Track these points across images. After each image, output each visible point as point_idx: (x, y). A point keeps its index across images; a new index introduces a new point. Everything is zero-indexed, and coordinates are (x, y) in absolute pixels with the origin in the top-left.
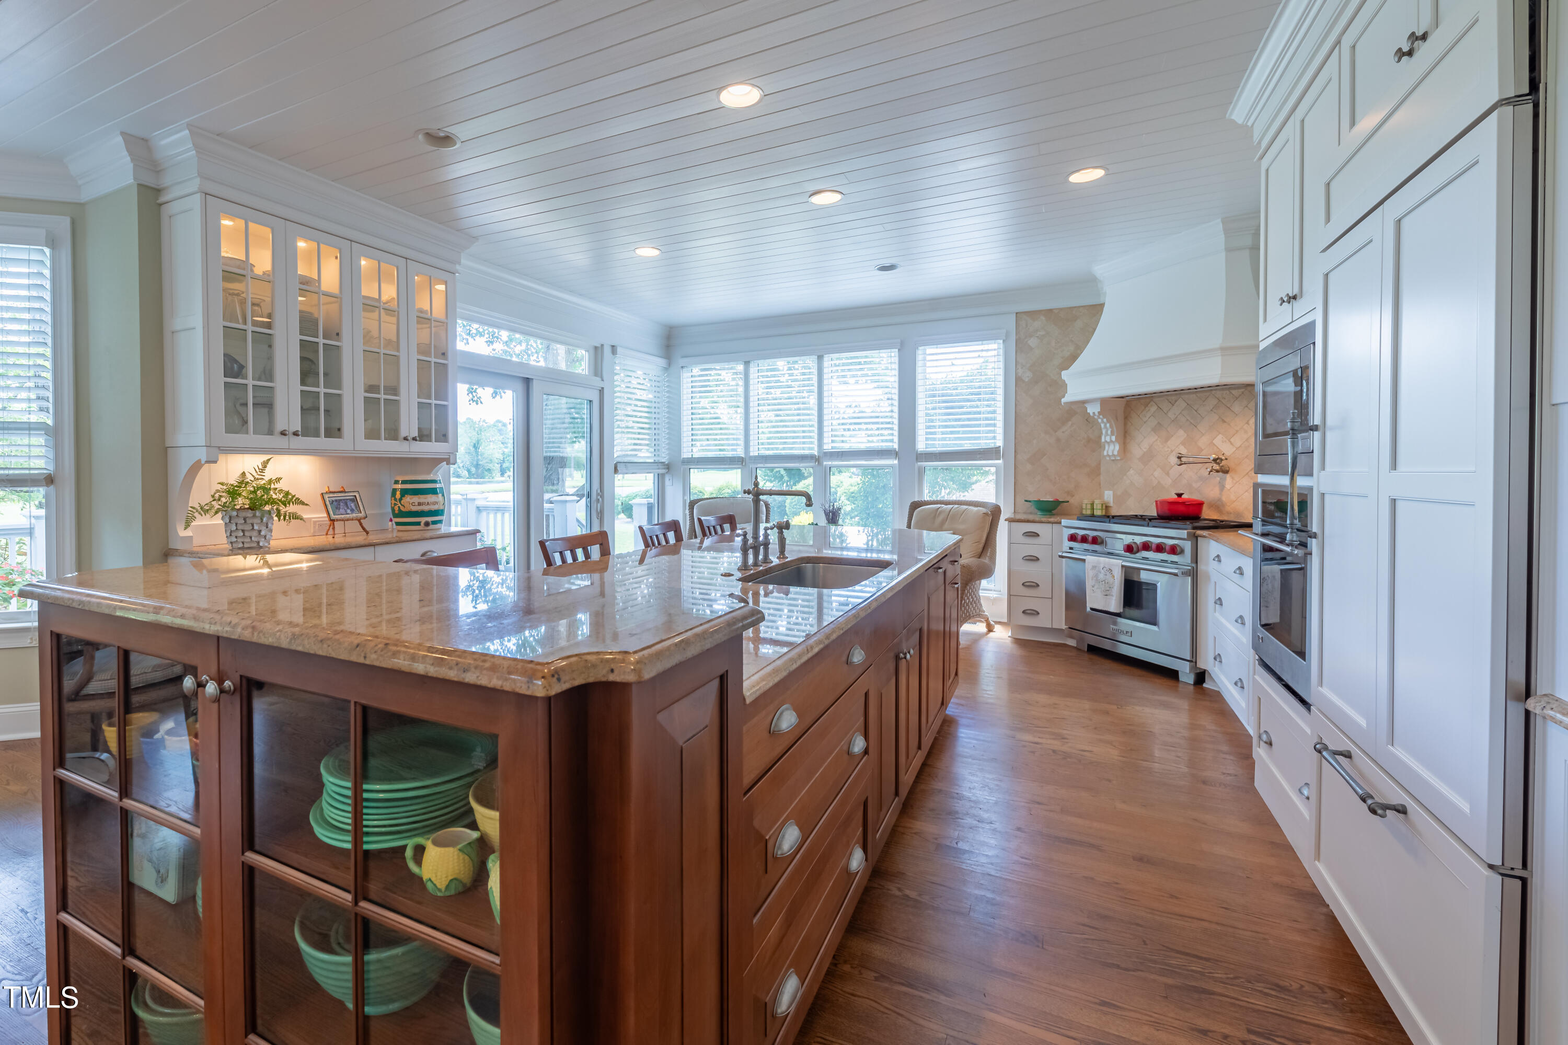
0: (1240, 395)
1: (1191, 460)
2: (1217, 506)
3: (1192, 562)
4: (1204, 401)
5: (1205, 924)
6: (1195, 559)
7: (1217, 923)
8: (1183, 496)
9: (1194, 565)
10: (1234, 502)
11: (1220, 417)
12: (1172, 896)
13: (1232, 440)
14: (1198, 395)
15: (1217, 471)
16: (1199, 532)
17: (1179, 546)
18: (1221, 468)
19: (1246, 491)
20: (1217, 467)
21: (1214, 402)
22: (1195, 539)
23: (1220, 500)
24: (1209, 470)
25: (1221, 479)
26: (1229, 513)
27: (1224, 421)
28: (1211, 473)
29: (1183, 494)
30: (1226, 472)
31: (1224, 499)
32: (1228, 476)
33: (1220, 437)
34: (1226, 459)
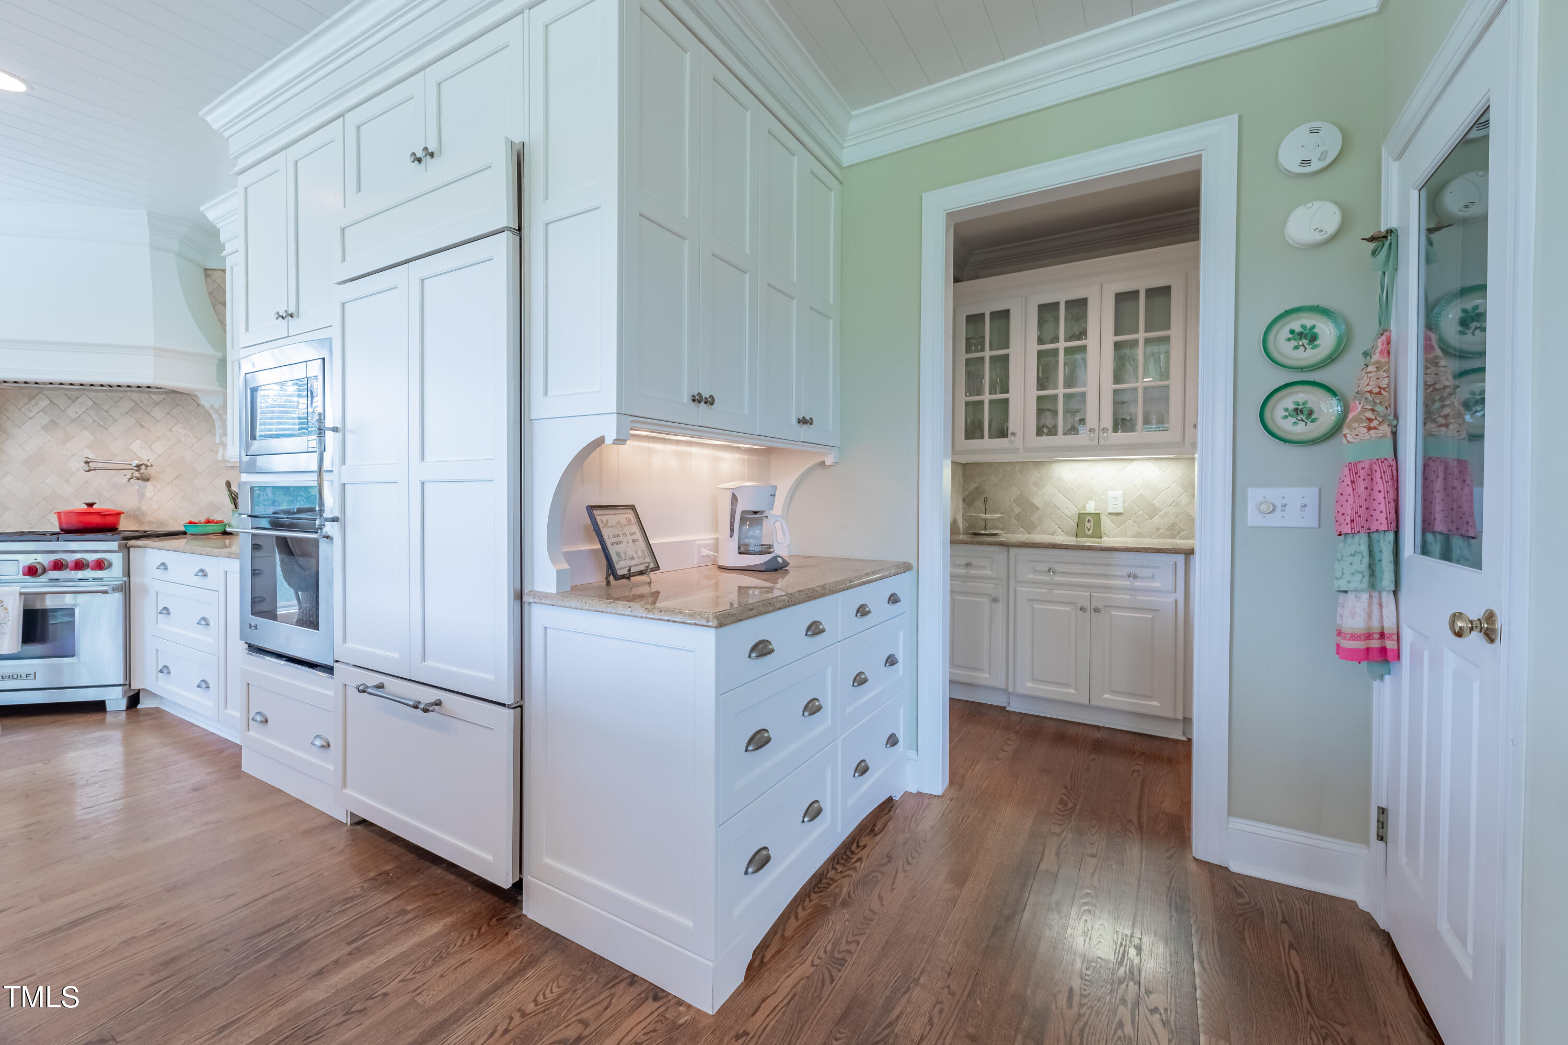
0: (161, 402)
1: (101, 465)
2: (137, 516)
3: (124, 576)
4: (116, 403)
5: (270, 897)
6: (128, 572)
7: (279, 890)
8: (95, 506)
9: (126, 579)
10: (157, 510)
11: (137, 422)
12: (228, 896)
13: (153, 446)
14: (109, 394)
15: (138, 479)
16: (131, 543)
17: (106, 559)
18: (141, 476)
19: (171, 499)
20: (137, 474)
21: (131, 404)
22: (126, 551)
23: (139, 509)
24: (128, 477)
25: (140, 487)
26: (150, 523)
27: (142, 426)
28: (131, 480)
29: (95, 503)
30: (147, 480)
31: (144, 508)
32: (148, 483)
33: (138, 442)
34: (152, 466)
